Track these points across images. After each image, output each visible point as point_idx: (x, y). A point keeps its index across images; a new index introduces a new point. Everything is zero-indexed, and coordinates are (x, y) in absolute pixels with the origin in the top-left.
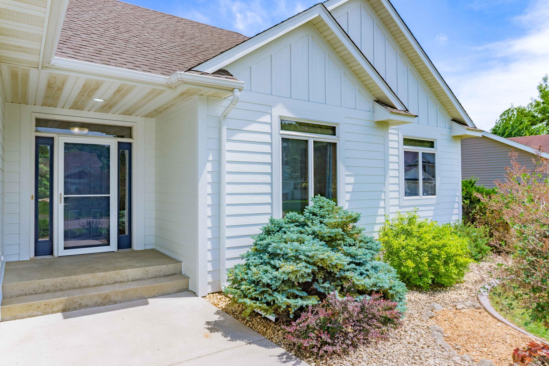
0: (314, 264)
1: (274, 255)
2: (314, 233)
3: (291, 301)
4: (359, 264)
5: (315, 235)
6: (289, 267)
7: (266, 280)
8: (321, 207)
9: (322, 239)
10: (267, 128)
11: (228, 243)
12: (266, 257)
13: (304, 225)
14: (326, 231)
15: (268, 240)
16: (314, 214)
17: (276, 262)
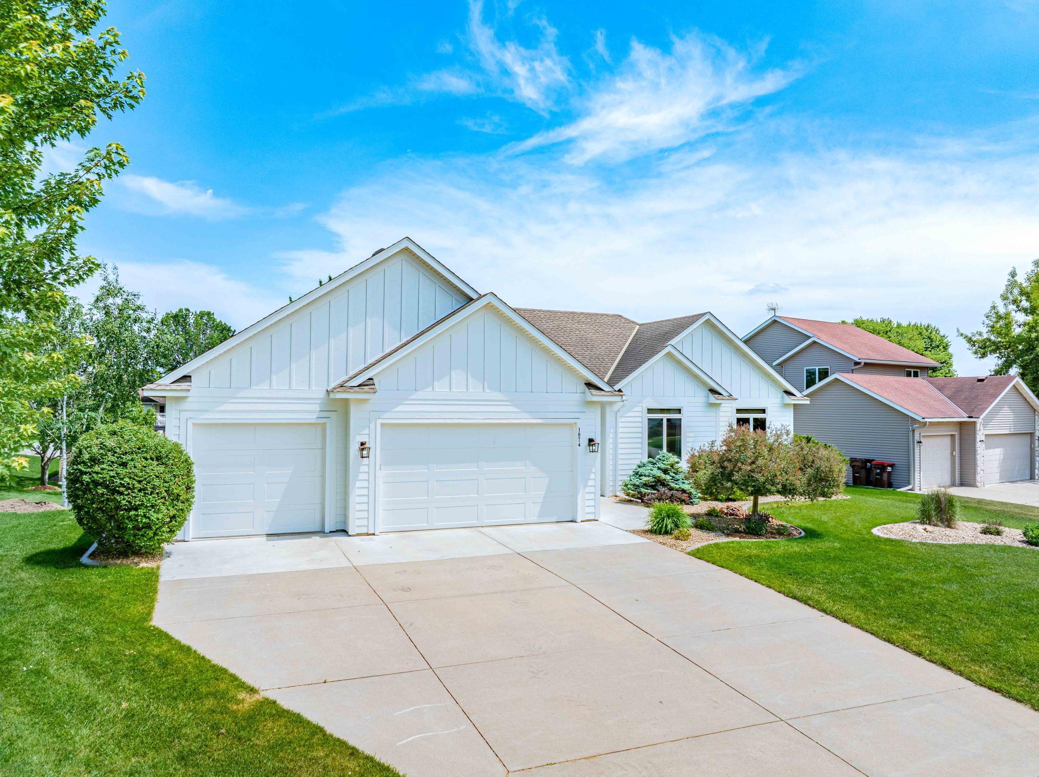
0: (655, 478)
1: (641, 475)
2: (658, 467)
3: (646, 491)
4: (676, 480)
5: (659, 468)
6: (645, 479)
7: (637, 483)
8: (663, 456)
9: (661, 469)
10: (640, 414)
11: (620, 472)
12: (638, 476)
13: (654, 464)
14: (663, 466)
15: (639, 469)
16: (660, 459)
17: (641, 478)
